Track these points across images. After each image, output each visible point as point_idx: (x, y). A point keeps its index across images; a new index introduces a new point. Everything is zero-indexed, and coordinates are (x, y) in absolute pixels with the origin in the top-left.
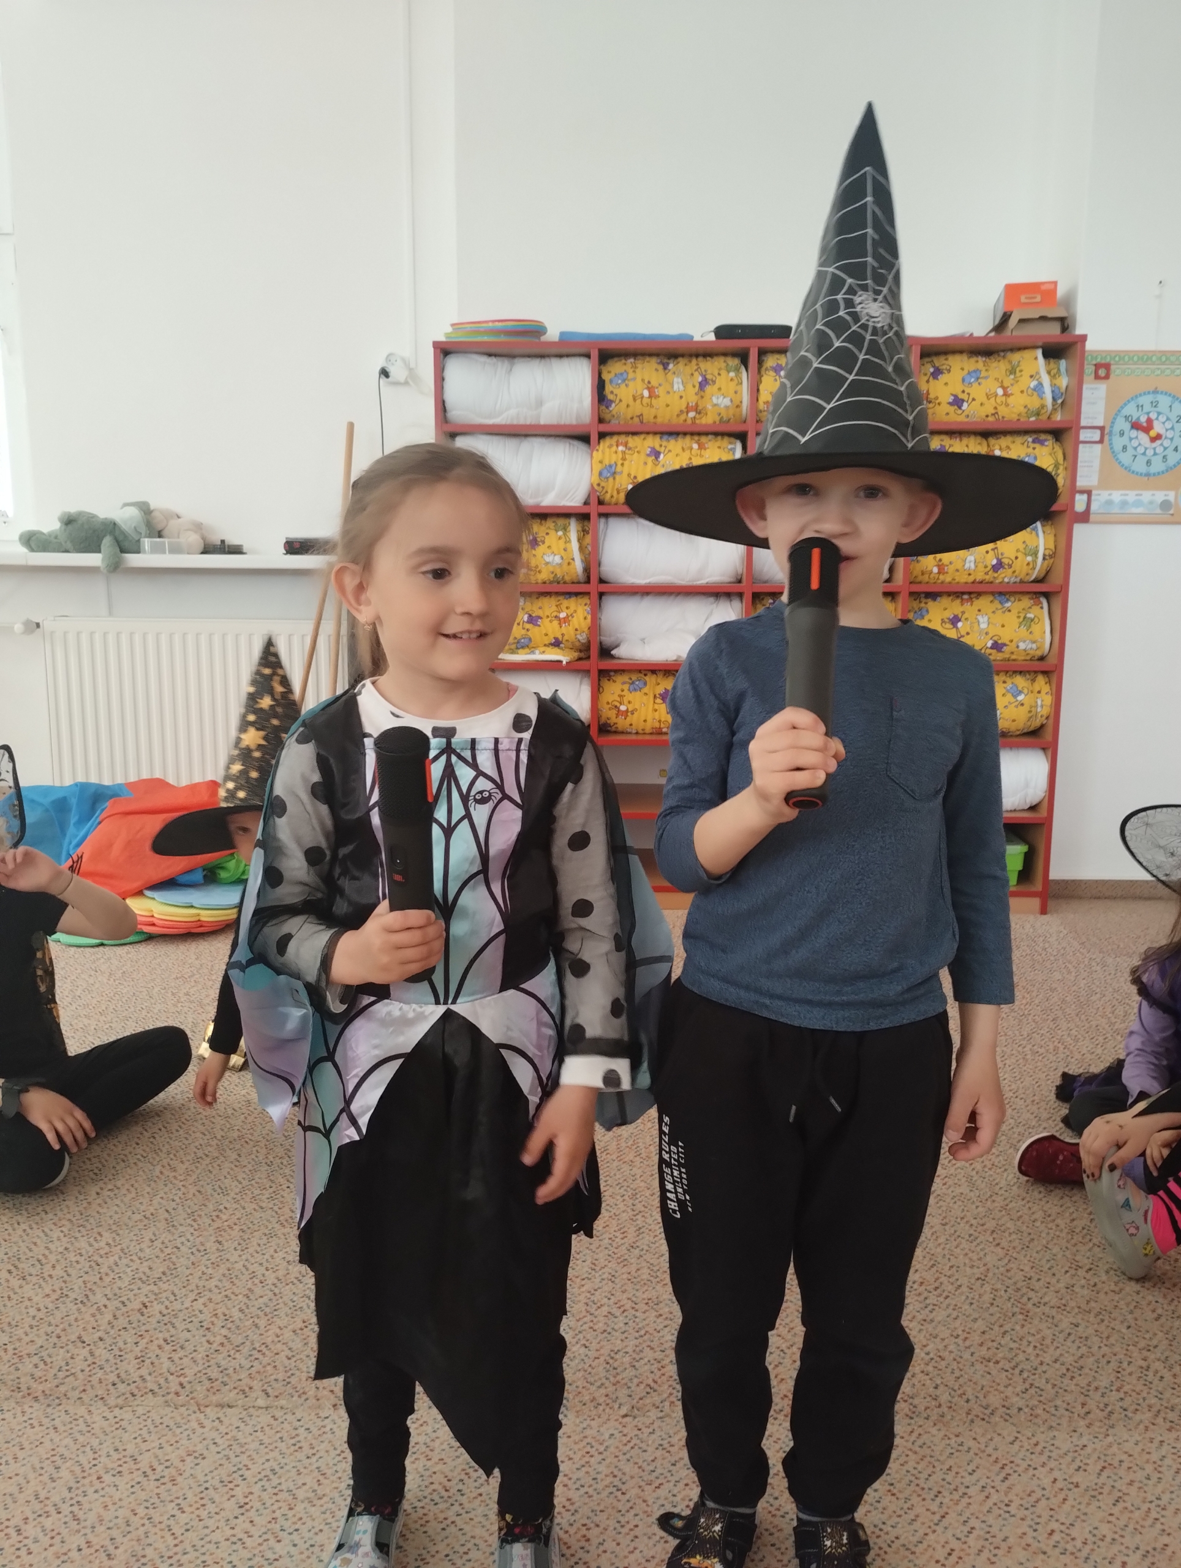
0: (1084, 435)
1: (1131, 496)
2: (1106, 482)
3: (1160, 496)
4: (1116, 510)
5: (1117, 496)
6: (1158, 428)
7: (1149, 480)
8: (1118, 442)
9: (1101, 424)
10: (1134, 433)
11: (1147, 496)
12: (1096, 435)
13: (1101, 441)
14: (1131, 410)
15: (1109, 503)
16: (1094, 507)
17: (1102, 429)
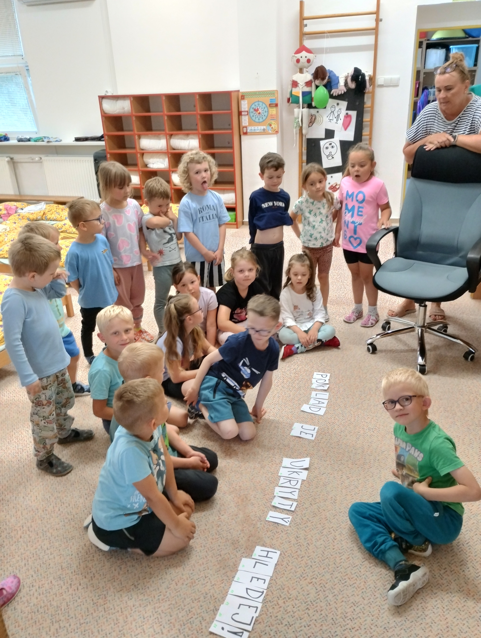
0: (243, 113)
1: (256, 128)
2: (250, 124)
3: (262, 128)
4: (253, 131)
5: (253, 128)
6: (260, 111)
7: (259, 123)
8: (252, 115)
9: (247, 110)
10: (255, 112)
11: (259, 128)
12: (246, 113)
13: (248, 114)
14: (253, 106)
15: (251, 130)
16: (248, 131)
17: (247, 111)
